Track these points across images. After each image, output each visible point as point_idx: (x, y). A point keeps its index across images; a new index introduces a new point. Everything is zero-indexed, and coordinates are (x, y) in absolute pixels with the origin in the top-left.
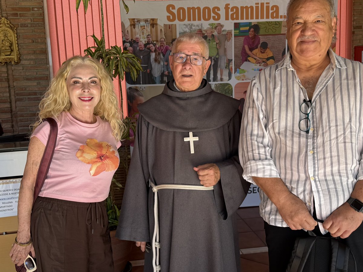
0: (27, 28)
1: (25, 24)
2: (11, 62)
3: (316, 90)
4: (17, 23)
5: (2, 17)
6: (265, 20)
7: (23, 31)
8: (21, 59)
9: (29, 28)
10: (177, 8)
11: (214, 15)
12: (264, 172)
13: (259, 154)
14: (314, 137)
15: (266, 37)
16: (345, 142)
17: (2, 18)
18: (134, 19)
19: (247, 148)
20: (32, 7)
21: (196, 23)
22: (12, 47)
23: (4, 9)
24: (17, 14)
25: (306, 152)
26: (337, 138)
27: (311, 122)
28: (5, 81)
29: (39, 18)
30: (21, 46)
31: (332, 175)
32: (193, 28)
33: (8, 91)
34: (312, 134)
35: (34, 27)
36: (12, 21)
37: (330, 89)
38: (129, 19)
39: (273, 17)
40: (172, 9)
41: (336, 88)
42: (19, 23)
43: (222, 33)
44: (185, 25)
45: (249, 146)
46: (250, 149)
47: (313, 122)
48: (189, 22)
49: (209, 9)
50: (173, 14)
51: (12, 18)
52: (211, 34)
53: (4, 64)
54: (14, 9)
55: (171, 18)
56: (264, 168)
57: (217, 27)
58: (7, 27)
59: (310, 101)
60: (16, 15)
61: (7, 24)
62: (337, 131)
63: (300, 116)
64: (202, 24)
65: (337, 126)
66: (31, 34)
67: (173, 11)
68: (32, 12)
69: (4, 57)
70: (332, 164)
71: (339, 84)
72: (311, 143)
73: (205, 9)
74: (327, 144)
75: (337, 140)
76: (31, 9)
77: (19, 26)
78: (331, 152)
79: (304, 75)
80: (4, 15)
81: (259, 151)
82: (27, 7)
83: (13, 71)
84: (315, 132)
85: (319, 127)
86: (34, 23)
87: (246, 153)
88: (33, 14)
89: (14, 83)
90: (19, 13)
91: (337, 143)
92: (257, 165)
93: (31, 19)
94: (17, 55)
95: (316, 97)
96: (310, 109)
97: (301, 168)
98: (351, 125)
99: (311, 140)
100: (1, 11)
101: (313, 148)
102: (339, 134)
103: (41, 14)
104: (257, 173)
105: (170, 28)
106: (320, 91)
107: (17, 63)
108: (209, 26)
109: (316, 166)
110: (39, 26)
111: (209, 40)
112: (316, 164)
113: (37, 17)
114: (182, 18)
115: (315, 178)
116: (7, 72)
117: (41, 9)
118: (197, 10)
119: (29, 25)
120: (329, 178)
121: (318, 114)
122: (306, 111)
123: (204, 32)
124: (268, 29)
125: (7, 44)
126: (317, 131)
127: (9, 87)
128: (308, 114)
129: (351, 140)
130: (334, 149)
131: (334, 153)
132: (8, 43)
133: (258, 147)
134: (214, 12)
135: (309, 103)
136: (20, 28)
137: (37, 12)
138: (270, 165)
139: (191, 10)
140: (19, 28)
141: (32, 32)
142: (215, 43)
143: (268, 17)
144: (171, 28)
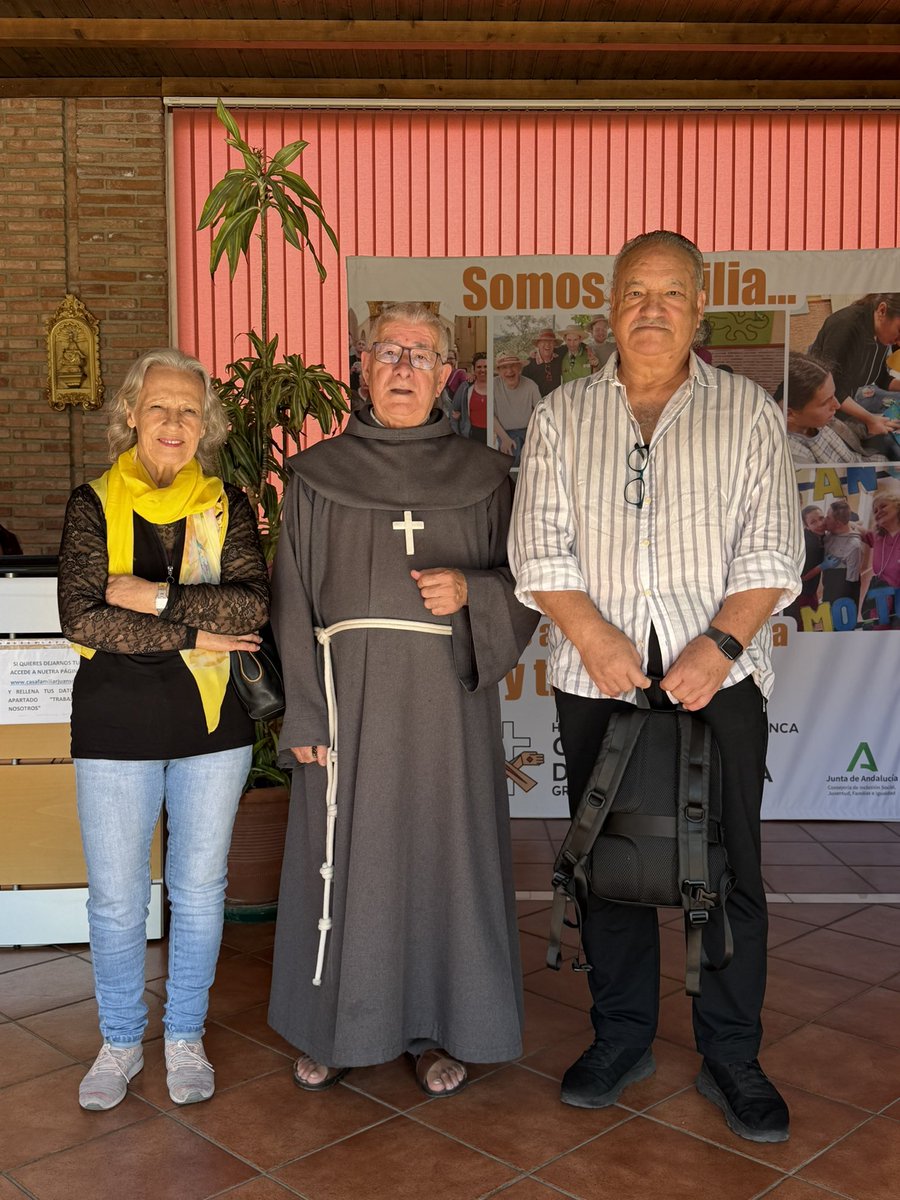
0: (125, 322)
1: (121, 312)
2: (80, 404)
3: (658, 426)
4: (102, 309)
5: (68, 293)
6: (726, 308)
7: (115, 330)
8: (105, 397)
9: (130, 322)
10: (490, 276)
11: (587, 294)
12: (553, 579)
13: (546, 546)
14: (651, 514)
15: (727, 351)
16: (707, 525)
17: (68, 297)
18: (381, 303)
19: (524, 535)
20: (140, 270)
21: (540, 313)
22: (86, 369)
23: (75, 274)
24: (103, 287)
25: (637, 544)
26: (693, 515)
27: (647, 488)
28: (62, 449)
29: (155, 297)
30: (107, 365)
31: (685, 585)
32: (531, 325)
33: (69, 476)
34: (647, 510)
35: (141, 319)
36: (89, 303)
37: (684, 425)
38: (368, 303)
39: (747, 301)
40: (478, 278)
41: (694, 422)
42: (107, 310)
43: (608, 340)
44: (509, 318)
45: (528, 532)
46: (529, 538)
47: (651, 487)
48: (521, 312)
49: (573, 278)
50: (480, 291)
51: (91, 296)
52: (577, 343)
53: (63, 408)
54: (96, 275)
55: (475, 300)
56: (554, 572)
57: (594, 324)
58: (78, 318)
59: (647, 447)
60: (101, 289)
61: (79, 310)
62: (693, 503)
63: (628, 475)
64: (554, 316)
65: (693, 493)
66: (134, 336)
67: (480, 282)
68: (139, 283)
69: (63, 392)
70: (683, 564)
71: (701, 416)
72: (646, 526)
73: (562, 278)
74: (674, 527)
75: (694, 520)
76: (138, 275)
77: (107, 317)
78: (682, 542)
79: (638, 399)
80: (73, 289)
81: (546, 541)
82: (128, 270)
83: (84, 428)
84: (654, 506)
85: (661, 495)
86: (143, 309)
87: (521, 547)
88: (142, 289)
89: (85, 457)
90: (107, 284)
91: (694, 526)
92: (540, 567)
93: (136, 300)
94: (97, 387)
95: (657, 439)
96: (646, 460)
97: (628, 573)
98: (719, 492)
99: (646, 521)
100: (67, 280)
101: (650, 536)
102: (697, 508)
103: (160, 289)
104: (541, 583)
105: (470, 326)
106: (666, 428)
107: (95, 408)
108: (573, 323)
109: (655, 568)
110: (155, 318)
111: (573, 357)
112: (655, 565)
113: (151, 297)
114: (502, 302)
115: (653, 592)
116: (70, 428)
117: (161, 277)
118: (541, 281)
119: (130, 316)
120: (679, 590)
121: (660, 472)
122: (639, 465)
123: (558, 337)
124: (733, 330)
125: (75, 359)
126: (656, 504)
127: (72, 465)
128: (641, 472)
129: (720, 521)
130: (688, 536)
131: (688, 545)
132: (78, 358)
133: (545, 532)
134: (588, 287)
135: (645, 451)
136: (108, 321)
137: (153, 283)
138: (566, 566)
139: (528, 282)
140: (105, 322)
141: (137, 332)
142: (589, 366)
143: (733, 300)
144: (473, 325)
